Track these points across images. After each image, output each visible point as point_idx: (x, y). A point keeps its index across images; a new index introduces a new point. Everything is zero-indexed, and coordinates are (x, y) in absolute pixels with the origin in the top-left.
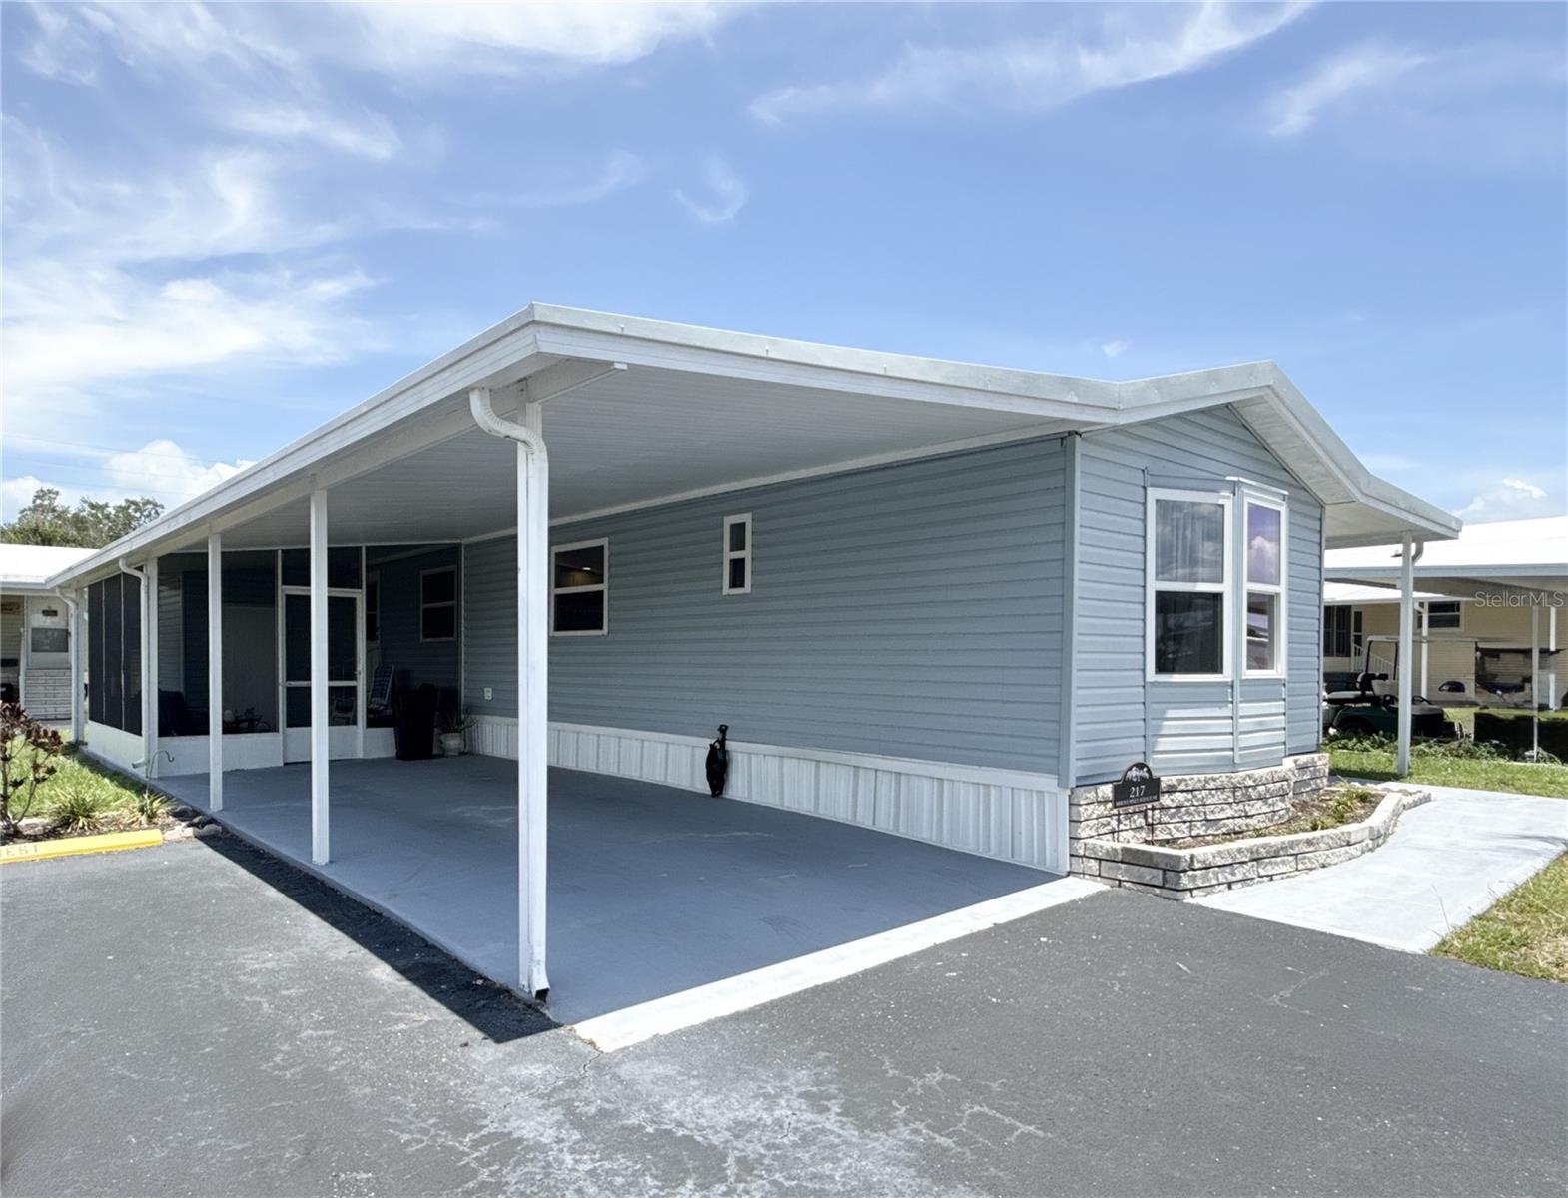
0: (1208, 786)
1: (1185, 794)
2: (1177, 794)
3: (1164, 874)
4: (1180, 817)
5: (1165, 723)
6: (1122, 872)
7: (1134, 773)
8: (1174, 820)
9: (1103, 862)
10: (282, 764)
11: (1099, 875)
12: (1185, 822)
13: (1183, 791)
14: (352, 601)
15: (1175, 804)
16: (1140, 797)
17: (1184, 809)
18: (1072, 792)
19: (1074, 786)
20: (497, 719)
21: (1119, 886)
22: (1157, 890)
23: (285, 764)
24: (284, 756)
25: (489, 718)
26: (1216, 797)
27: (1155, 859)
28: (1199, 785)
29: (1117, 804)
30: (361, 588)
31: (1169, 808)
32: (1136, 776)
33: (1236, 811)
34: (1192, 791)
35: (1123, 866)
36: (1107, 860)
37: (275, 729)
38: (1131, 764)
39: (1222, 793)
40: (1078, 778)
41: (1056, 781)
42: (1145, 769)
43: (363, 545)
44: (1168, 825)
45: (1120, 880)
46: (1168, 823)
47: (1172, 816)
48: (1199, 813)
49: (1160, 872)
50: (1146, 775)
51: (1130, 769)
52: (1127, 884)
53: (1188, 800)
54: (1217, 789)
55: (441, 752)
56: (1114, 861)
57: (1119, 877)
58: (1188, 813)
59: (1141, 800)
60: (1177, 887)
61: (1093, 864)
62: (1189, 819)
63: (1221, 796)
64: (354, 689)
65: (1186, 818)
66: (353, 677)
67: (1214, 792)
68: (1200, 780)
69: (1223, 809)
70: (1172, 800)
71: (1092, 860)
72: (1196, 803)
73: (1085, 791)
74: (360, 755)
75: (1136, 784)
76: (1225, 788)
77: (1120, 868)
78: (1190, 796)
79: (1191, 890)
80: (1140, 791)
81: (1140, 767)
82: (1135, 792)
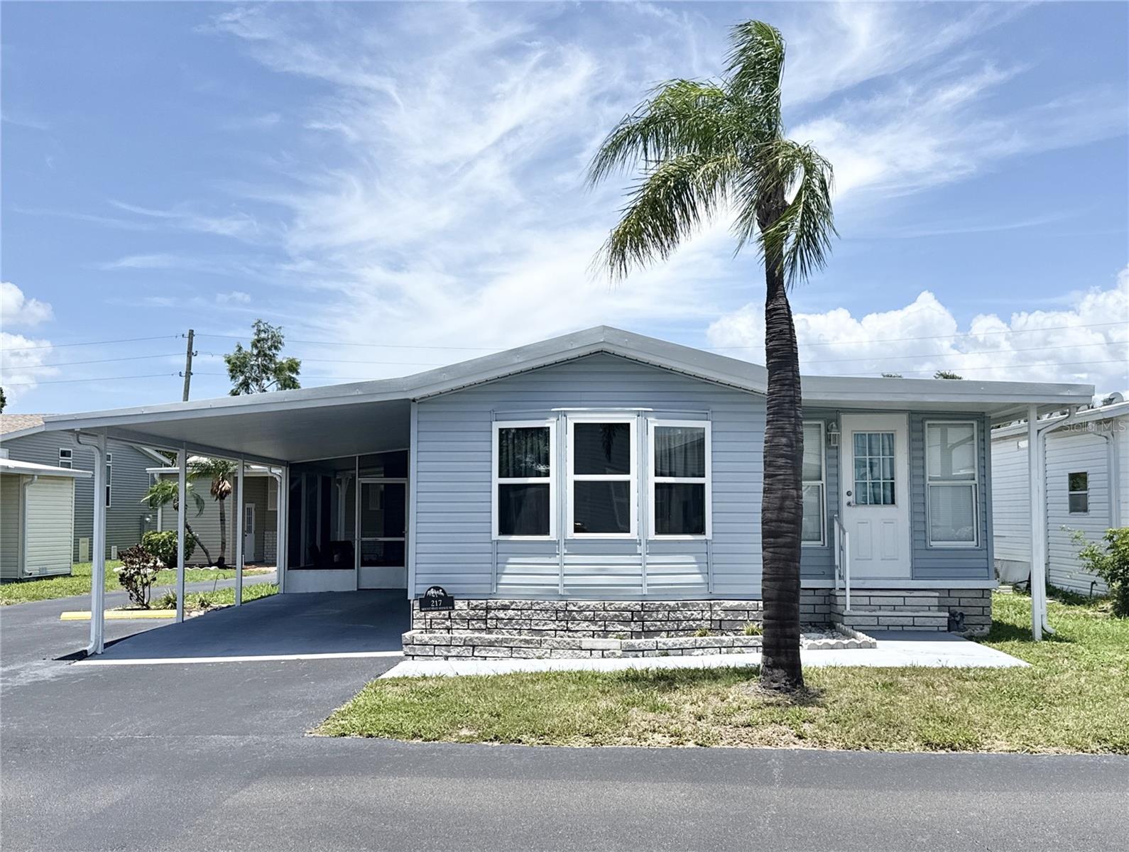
0: (534, 608)
1: (516, 612)
2: (510, 611)
4: (512, 626)
5: (508, 566)
8: (507, 627)
10: (356, 590)
12: (516, 629)
13: (513, 609)
14: (403, 485)
15: (507, 617)
16: (438, 606)
17: (514, 621)
23: (359, 590)
24: (358, 585)
26: (541, 615)
28: (526, 607)
29: (423, 609)
30: (405, 476)
31: (504, 619)
32: (434, 594)
33: (558, 626)
34: (521, 610)
37: (353, 568)
38: (431, 587)
39: (546, 613)
42: (441, 590)
44: (503, 631)
46: (503, 629)
47: (506, 624)
48: (526, 624)
50: (442, 594)
51: (429, 589)
53: (518, 615)
54: (541, 610)
58: (517, 623)
59: (440, 608)
62: (519, 628)
63: (545, 615)
64: (403, 543)
65: (516, 627)
66: (403, 536)
67: (538, 612)
68: (526, 603)
69: (546, 624)
70: (505, 614)
72: (523, 618)
75: (435, 599)
76: (547, 610)
78: (519, 613)
79: (413, 656)
80: (439, 603)
81: (437, 588)
82: (435, 604)
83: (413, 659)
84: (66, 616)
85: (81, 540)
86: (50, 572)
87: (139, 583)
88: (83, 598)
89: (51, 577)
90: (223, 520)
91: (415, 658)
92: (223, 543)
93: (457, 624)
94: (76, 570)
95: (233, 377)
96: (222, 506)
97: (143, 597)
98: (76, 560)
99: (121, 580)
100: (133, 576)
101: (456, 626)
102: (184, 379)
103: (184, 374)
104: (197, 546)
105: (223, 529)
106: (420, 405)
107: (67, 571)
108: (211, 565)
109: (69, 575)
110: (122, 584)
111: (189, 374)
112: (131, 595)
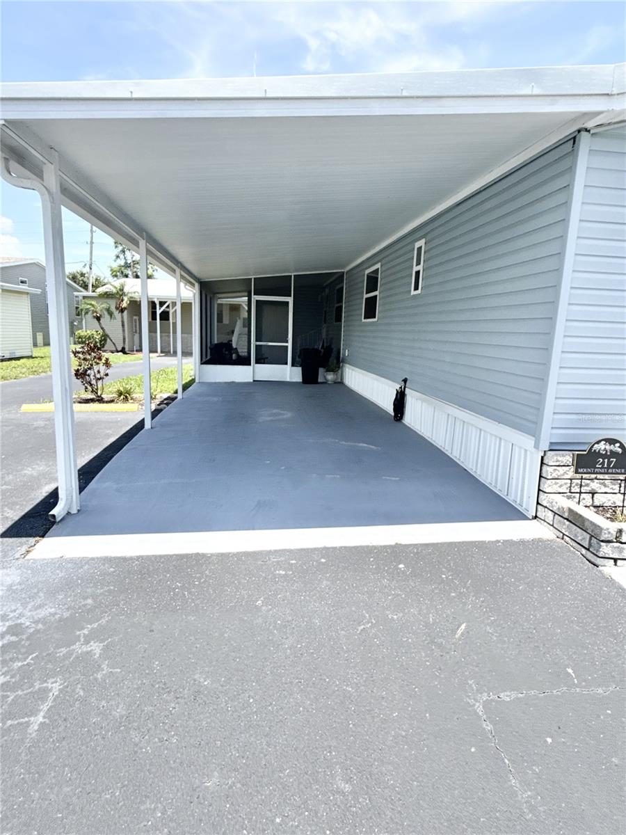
3: (590, 539)
6: (565, 527)
7: (602, 447)
9: (556, 516)
10: (252, 381)
11: (552, 526)
14: (288, 303)
18: (545, 454)
19: (547, 449)
20: (350, 366)
21: (563, 539)
22: (584, 551)
23: (254, 381)
24: (253, 377)
25: (347, 365)
27: (586, 523)
30: (290, 296)
32: (605, 449)
35: (567, 523)
36: (560, 515)
37: (250, 364)
38: (601, 438)
40: (551, 443)
41: (533, 442)
43: (293, 274)
45: (564, 534)
49: (588, 536)
51: (598, 442)
52: (567, 539)
55: (324, 381)
56: (562, 517)
57: (563, 531)
59: (610, 471)
60: (597, 554)
61: (550, 514)
64: (287, 347)
66: (287, 342)
71: (550, 512)
73: (557, 455)
74: (288, 380)
75: (604, 456)
77: (564, 524)
79: (615, 560)
80: (609, 463)
81: (612, 441)
82: (603, 463)
83: (616, 565)
84: (26, 408)
85: (38, 334)
86: (18, 355)
87: (92, 377)
88: (41, 378)
89: (18, 359)
90: (123, 325)
91: (619, 562)
92: (124, 339)
93: (605, 486)
94: (36, 352)
95: (116, 247)
96: (122, 317)
97: (97, 389)
98: (35, 345)
99: (76, 375)
100: (86, 371)
101: (604, 489)
102: (89, 246)
103: (89, 242)
104: (108, 340)
105: (124, 331)
106: (596, 139)
107: (30, 354)
108: (118, 352)
109: (31, 357)
110: (77, 378)
111: (92, 243)
112: (86, 388)
